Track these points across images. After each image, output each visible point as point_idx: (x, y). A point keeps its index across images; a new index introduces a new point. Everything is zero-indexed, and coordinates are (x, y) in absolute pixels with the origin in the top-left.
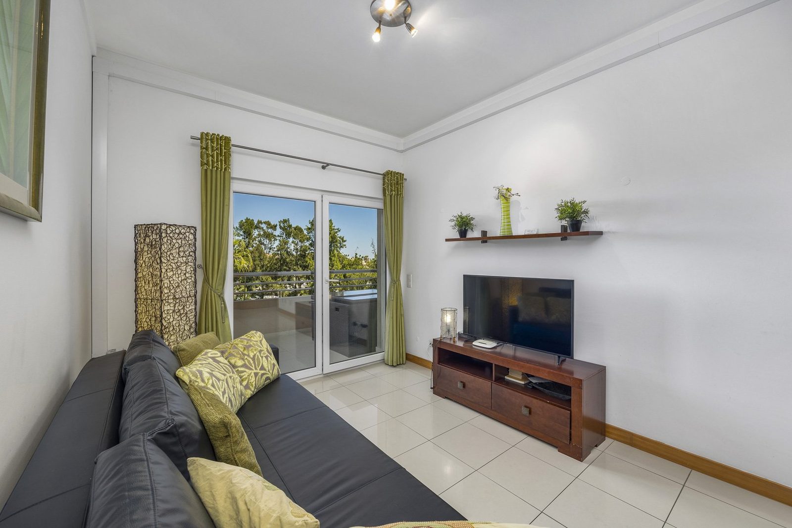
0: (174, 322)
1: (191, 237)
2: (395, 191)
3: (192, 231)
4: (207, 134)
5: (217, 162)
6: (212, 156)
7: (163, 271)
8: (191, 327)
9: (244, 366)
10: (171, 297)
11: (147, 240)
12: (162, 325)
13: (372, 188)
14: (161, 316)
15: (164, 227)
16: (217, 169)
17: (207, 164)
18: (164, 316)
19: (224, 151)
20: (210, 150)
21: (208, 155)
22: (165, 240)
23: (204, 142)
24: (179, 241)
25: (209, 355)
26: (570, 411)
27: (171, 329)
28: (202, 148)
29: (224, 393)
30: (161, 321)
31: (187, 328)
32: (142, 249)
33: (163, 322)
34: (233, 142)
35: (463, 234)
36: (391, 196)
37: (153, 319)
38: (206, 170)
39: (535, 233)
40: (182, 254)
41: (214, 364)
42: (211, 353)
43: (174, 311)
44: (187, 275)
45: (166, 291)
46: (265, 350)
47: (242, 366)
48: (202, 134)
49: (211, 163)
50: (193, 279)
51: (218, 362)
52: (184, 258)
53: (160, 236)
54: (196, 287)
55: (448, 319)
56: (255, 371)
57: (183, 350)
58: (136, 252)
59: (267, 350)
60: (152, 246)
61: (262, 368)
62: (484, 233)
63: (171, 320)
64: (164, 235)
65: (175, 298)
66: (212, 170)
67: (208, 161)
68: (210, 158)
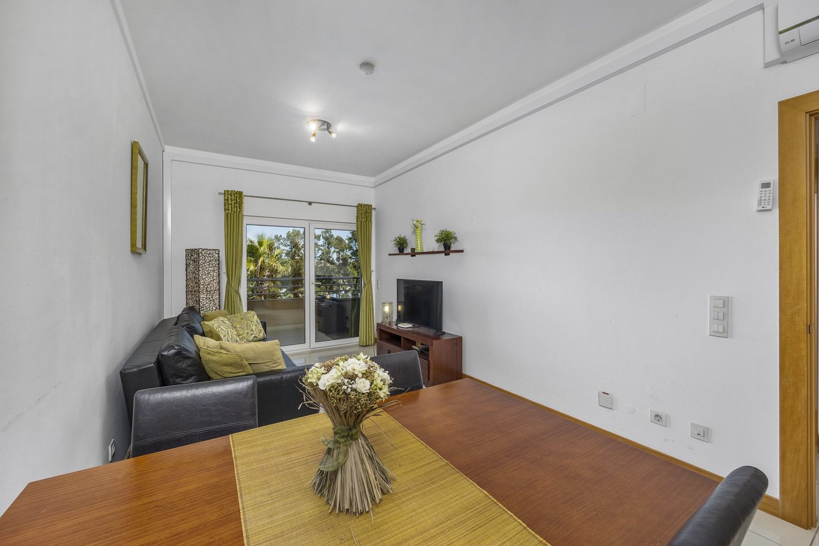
0: (207, 305)
1: (217, 255)
2: (364, 218)
3: (217, 252)
4: (228, 191)
5: (234, 208)
6: (231, 204)
7: (200, 275)
8: (216, 308)
9: (241, 327)
10: (205, 290)
11: (192, 258)
12: (200, 305)
13: (350, 216)
14: (199, 300)
15: (200, 250)
16: (234, 212)
17: (228, 209)
18: (201, 300)
19: (238, 200)
20: (230, 201)
21: (228, 204)
22: (201, 258)
23: (226, 196)
24: (209, 258)
25: (220, 319)
26: (428, 360)
27: (205, 308)
28: (225, 200)
29: (224, 336)
30: (199, 303)
31: (214, 308)
32: (190, 263)
33: (200, 304)
34: (244, 194)
35: (401, 251)
36: (361, 223)
37: (195, 302)
38: (227, 213)
39: (431, 250)
40: (211, 266)
41: (222, 323)
42: (221, 318)
43: (206, 298)
44: (214, 278)
45: (202, 286)
46: (255, 322)
47: (240, 328)
48: (225, 191)
49: (230, 209)
50: (218, 280)
51: (224, 323)
52: (212, 268)
53: (199, 256)
54: (219, 285)
55: (387, 309)
56: (247, 331)
57: (208, 316)
58: (186, 265)
59: (257, 322)
60: (194, 261)
61: (252, 330)
62: (413, 250)
63: (205, 303)
64: (200, 255)
65: (207, 291)
66: (231, 213)
67: (228, 208)
68: (230, 206)
